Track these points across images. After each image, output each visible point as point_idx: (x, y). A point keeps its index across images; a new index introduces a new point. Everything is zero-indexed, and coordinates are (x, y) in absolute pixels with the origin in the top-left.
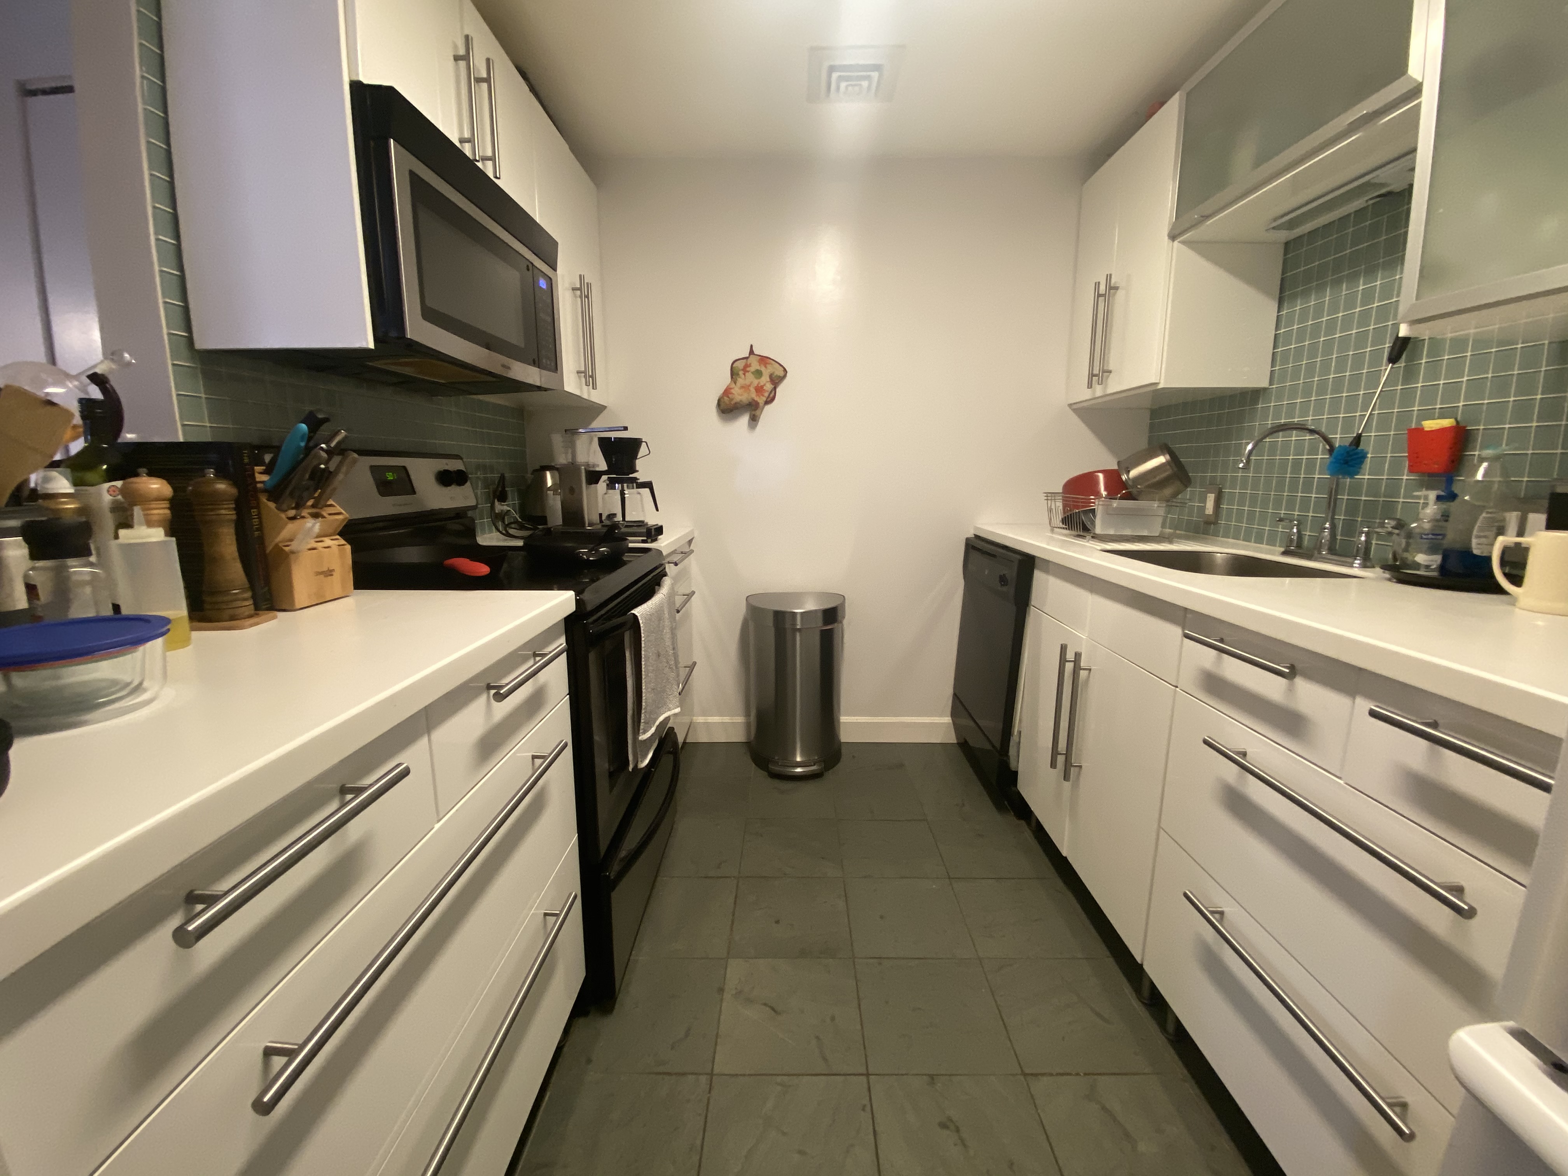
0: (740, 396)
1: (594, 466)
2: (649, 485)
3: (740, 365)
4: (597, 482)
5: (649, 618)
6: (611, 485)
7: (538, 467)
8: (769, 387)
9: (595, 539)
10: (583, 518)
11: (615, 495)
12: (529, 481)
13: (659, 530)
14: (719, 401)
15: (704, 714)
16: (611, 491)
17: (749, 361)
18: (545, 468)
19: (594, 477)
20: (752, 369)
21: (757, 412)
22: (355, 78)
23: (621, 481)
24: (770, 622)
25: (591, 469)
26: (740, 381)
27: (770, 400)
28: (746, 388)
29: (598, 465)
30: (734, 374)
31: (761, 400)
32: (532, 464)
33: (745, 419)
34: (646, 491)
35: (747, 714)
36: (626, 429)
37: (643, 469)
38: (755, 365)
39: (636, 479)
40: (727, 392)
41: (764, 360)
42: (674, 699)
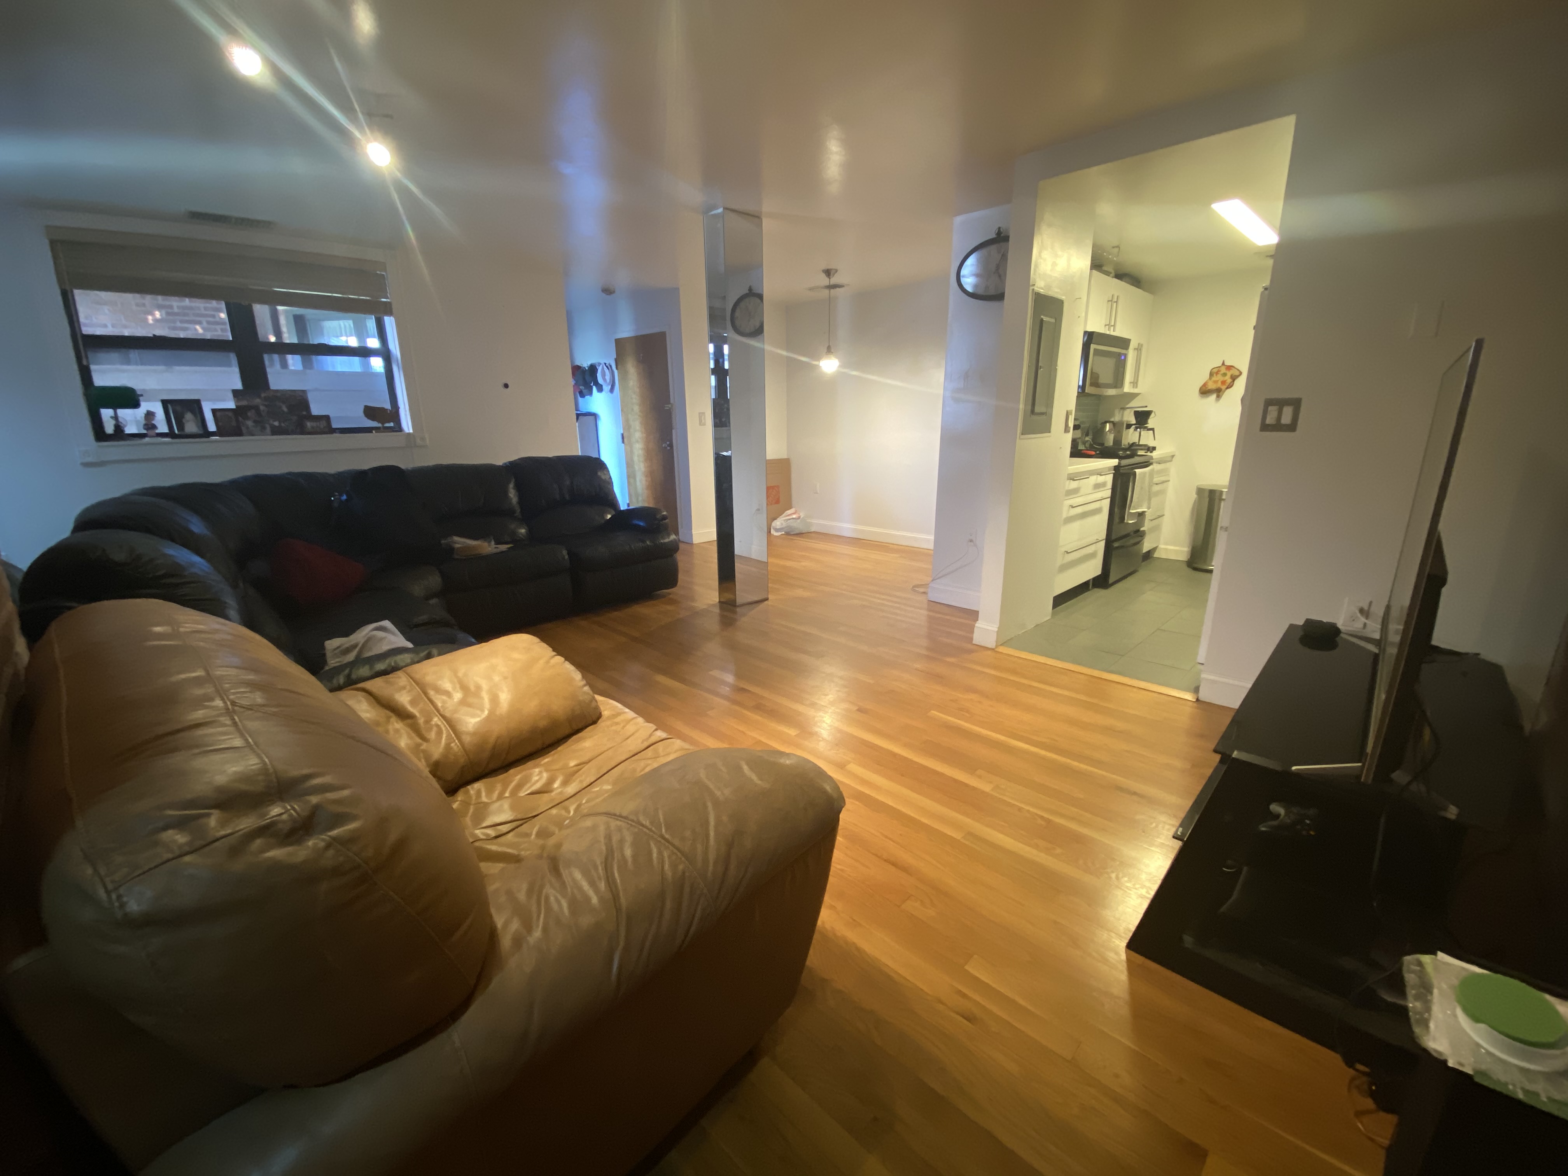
0: (1211, 386)
1: (1130, 422)
2: (1153, 429)
3: (1215, 370)
4: (1130, 428)
5: (1141, 474)
6: (1136, 429)
7: (1104, 421)
8: (1229, 381)
9: (1125, 450)
10: (1121, 443)
11: (1137, 433)
12: (1099, 428)
13: (1154, 448)
14: (1200, 389)
15: (1166, 544)
16: (1135, 432)
17: (1220, 369)
18: (1106, 422)
19: (1129, 426)
20: (1222, 372)
21: (1221, 393)
22: (1085, 330)
23: (1140, 428)
24: (1207, 494)
25: (1129, 423)
26: (1214, 378)
27: (1230, 386)
28: (1216, 382)
29: (1131, 421)
30: (1211, 374)
31: (1224, 387)
32: (1101, 419)
33: (1214, 396)
34: (1151, 432)
35: (1189, 547)
36: (1146, 407)
37: (1151, 423)
38: (1223, 370)
39: (1147, 427)
40: (1205, 385)
41: (1229, 368)
42: (1145, 504)
